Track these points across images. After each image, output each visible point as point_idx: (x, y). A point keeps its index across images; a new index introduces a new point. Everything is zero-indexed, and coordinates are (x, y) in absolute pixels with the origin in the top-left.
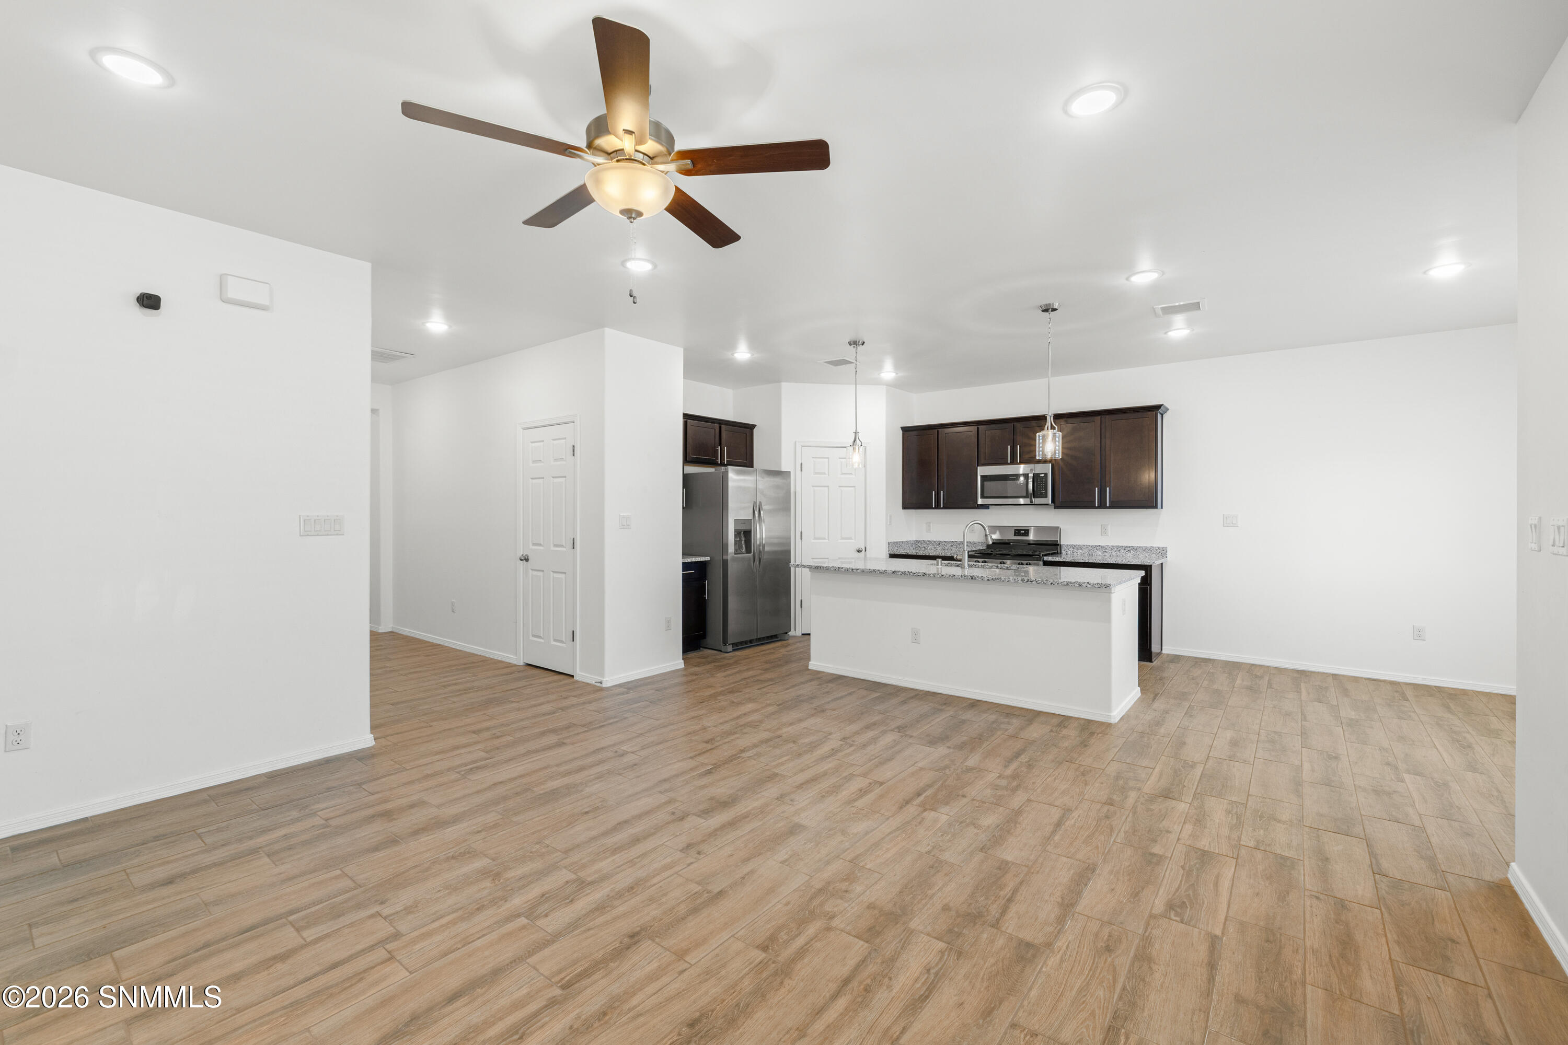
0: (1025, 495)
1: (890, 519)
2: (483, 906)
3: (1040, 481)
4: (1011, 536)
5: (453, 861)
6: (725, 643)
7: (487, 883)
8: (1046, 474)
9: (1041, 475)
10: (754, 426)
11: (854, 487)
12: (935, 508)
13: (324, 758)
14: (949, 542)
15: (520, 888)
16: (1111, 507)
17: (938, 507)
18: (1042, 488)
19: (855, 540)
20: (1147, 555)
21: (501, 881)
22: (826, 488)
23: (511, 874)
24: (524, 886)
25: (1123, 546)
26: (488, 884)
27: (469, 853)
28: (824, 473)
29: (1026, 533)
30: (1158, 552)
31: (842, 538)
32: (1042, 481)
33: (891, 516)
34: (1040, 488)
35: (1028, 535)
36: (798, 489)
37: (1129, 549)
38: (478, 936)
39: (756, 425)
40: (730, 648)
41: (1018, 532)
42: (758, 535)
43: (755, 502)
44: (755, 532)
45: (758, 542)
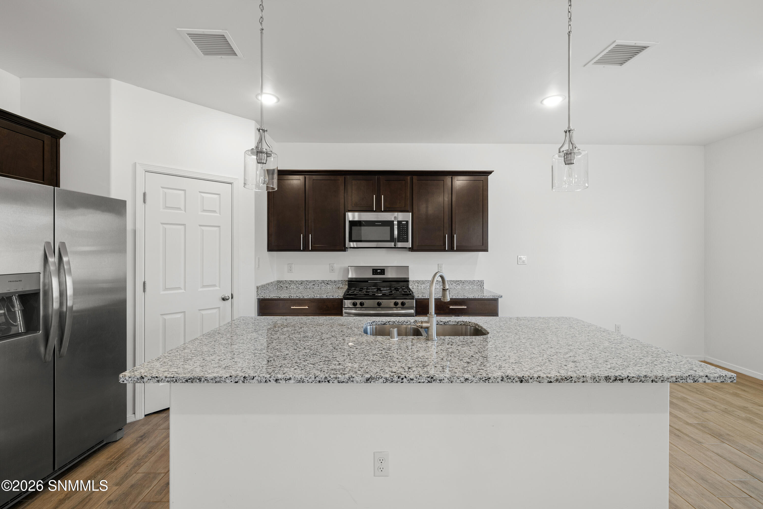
0: (389, 239)
1: (259, 261)
3: (402, 228)
4: (369, 275)
8: (407, 222)
9: (403, 223)
11: (219, 227)
12: (304, 250)
14: (311, 282)
16: (458, 250)
17: (306, 249)
18: (404, 234)
19: (220, 287)
20: (471, 287)
22: (182, 227)
25: (454, 281)
28: (179, 209)
29: (382, 271)
30: (478, 284)
31: (204, 286)
32: (404, 228)
33: (259, 259)
34: (402, 234)
35: (384, 274)
36: (139, 226)
37: (458, 283)
39: (65, 134)
41: (375, 271)
42: (56, 293)
43: (48, 243)
44: (48, 292)
45: (56, 305)
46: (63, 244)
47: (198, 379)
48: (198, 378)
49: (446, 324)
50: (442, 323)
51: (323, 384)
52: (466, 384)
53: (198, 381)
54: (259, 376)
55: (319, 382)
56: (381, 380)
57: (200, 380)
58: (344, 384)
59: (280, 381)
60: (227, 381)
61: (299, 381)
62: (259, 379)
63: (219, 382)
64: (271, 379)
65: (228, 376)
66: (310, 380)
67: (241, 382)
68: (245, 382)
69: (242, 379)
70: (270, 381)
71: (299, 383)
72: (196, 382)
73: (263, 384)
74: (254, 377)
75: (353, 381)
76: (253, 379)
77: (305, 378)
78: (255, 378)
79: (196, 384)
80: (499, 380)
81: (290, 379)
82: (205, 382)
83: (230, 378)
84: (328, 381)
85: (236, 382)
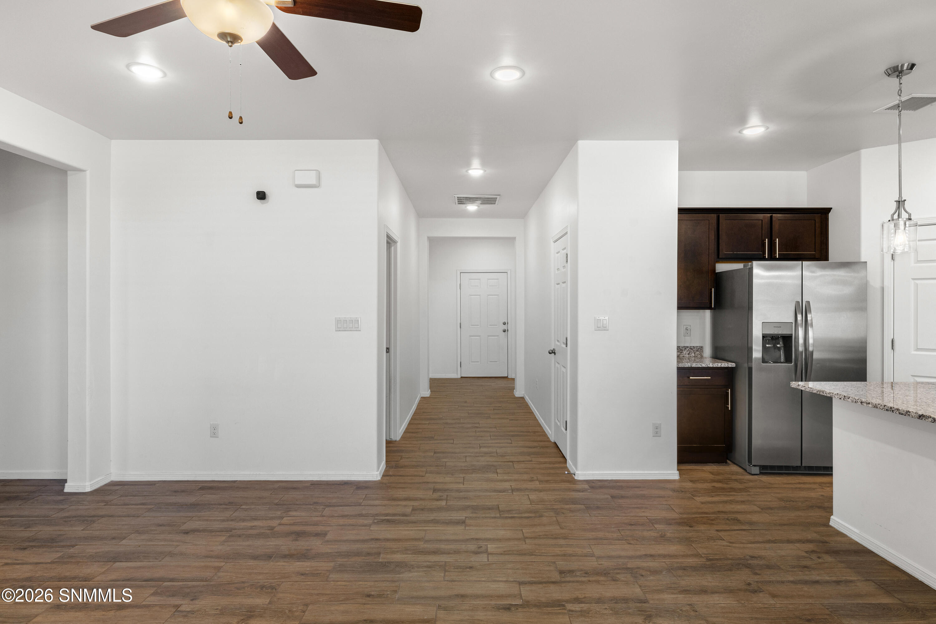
6: (750, 461)
10: (829, 210)
13: (343, 481)
39: (831, 208)
40: (756, 470)
42: (801, 341)
43: (798, 302)
44: (797, 338)
45: (801, 348)
46: (808, 302)
54: (852, 397)
59: (864, 404)
64: (858, 401)
65: (836, 393)
67: (843, 399)
69: (843, 397)
71: (874, 408)
73: (854, 404)
76: (849, 398)
77: (878, 405)
78: (850, 398)
81: (869, 403)
83: (837, 395)
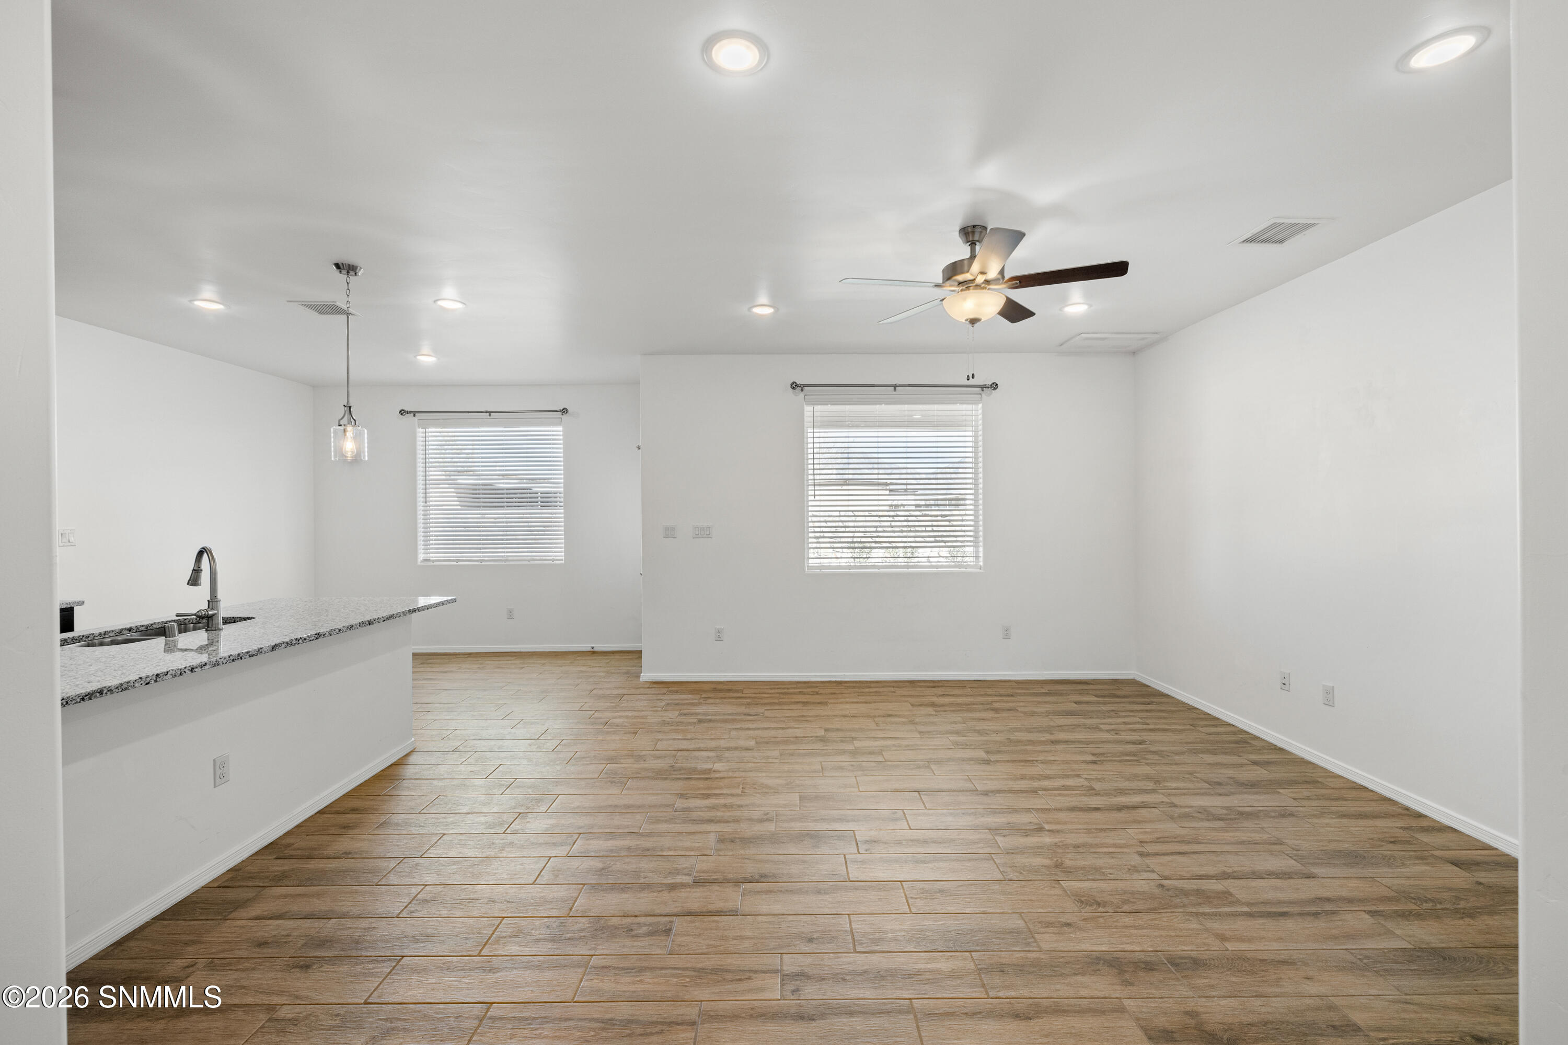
2: (1074, 847)
5: (1099, 899)
7: (1068, 863)
15: (1041, 847)
21: (1055, 859)
23: (1047, 862)
24: (1038, 848)
26: (1067, 861)
27: (1082, 902)
38: (1080, 831)
47: (99, 693)
48: (99, 691)
49: (149, 628)
50: (144, 627)
51: (237, 662)
52: (340, 634)
53: (98, 694)
55: (233, 660)
56: (283, 646)
57: (101, 692)
58: (254, 657)
60: (137, 685)
61: (214, 665)
62: (174, 672)
63: (126, 689)
66: (225, 661)
68: (158, 680)
70: (185, 672)
72: (96, 697)
74: (167, 672)
75: (261, 652)
79: (96, 699)
80: (358, 626)
82: (109, 693)
84: (241, 658)
85: (147, 684)
